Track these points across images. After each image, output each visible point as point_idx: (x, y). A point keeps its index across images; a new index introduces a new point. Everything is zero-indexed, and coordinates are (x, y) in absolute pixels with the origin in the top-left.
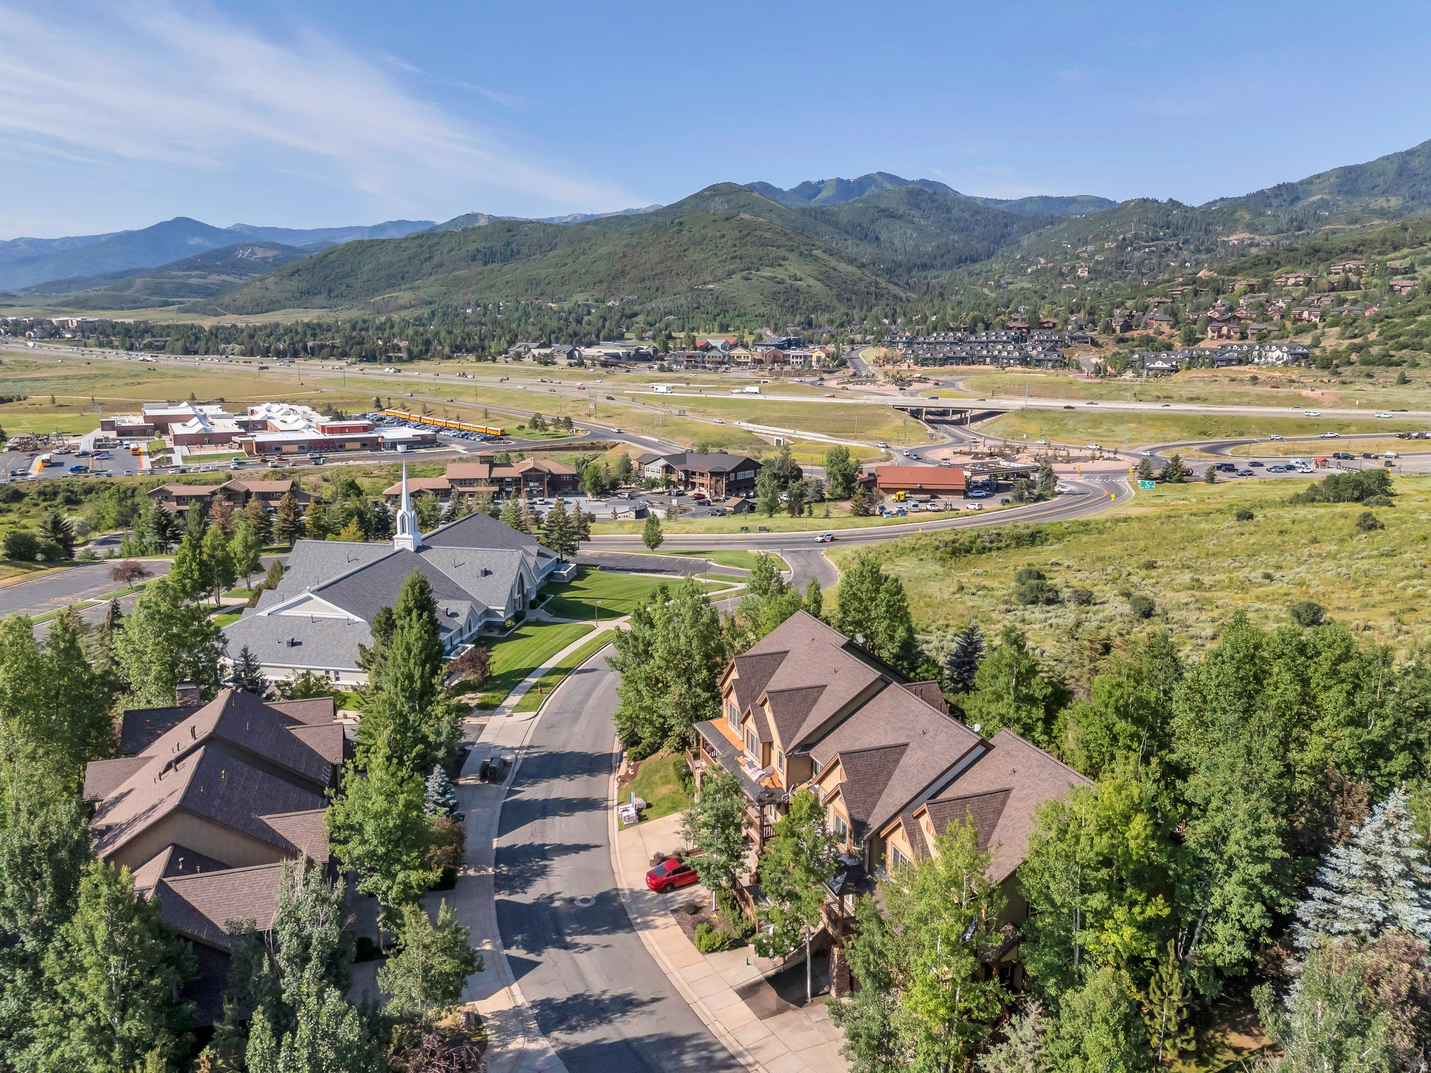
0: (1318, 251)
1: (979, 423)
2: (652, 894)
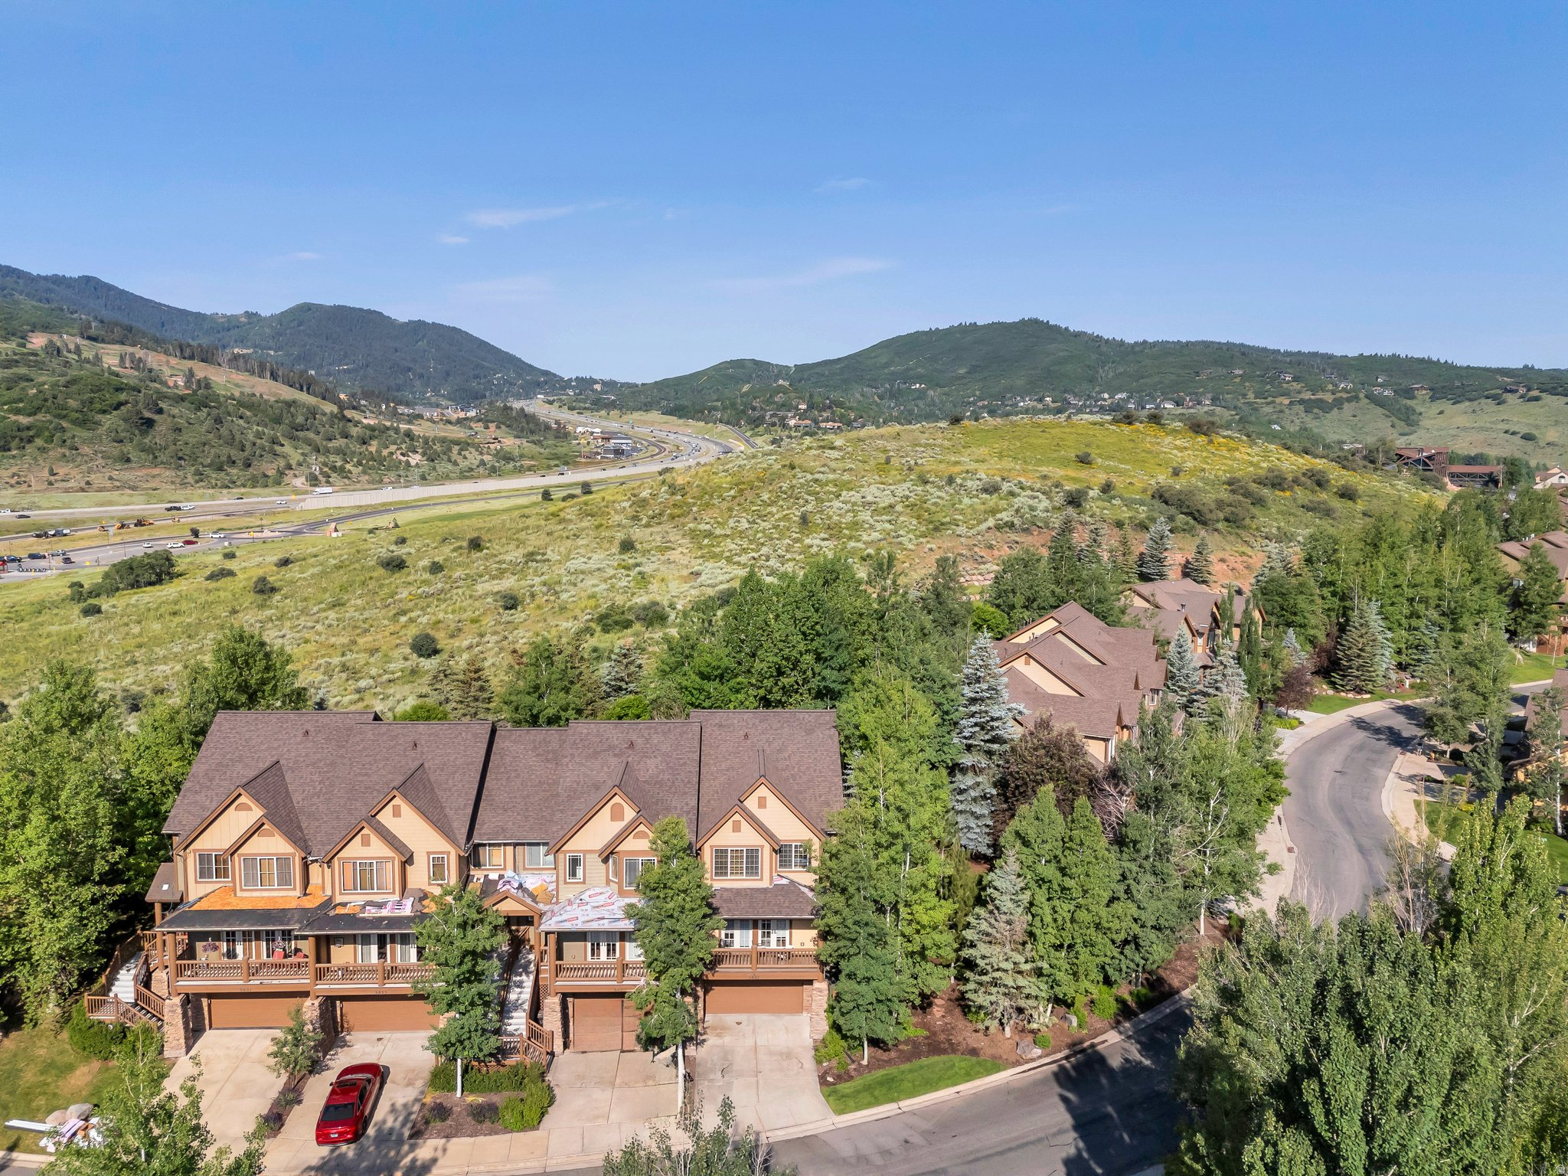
2: (348, 1150)
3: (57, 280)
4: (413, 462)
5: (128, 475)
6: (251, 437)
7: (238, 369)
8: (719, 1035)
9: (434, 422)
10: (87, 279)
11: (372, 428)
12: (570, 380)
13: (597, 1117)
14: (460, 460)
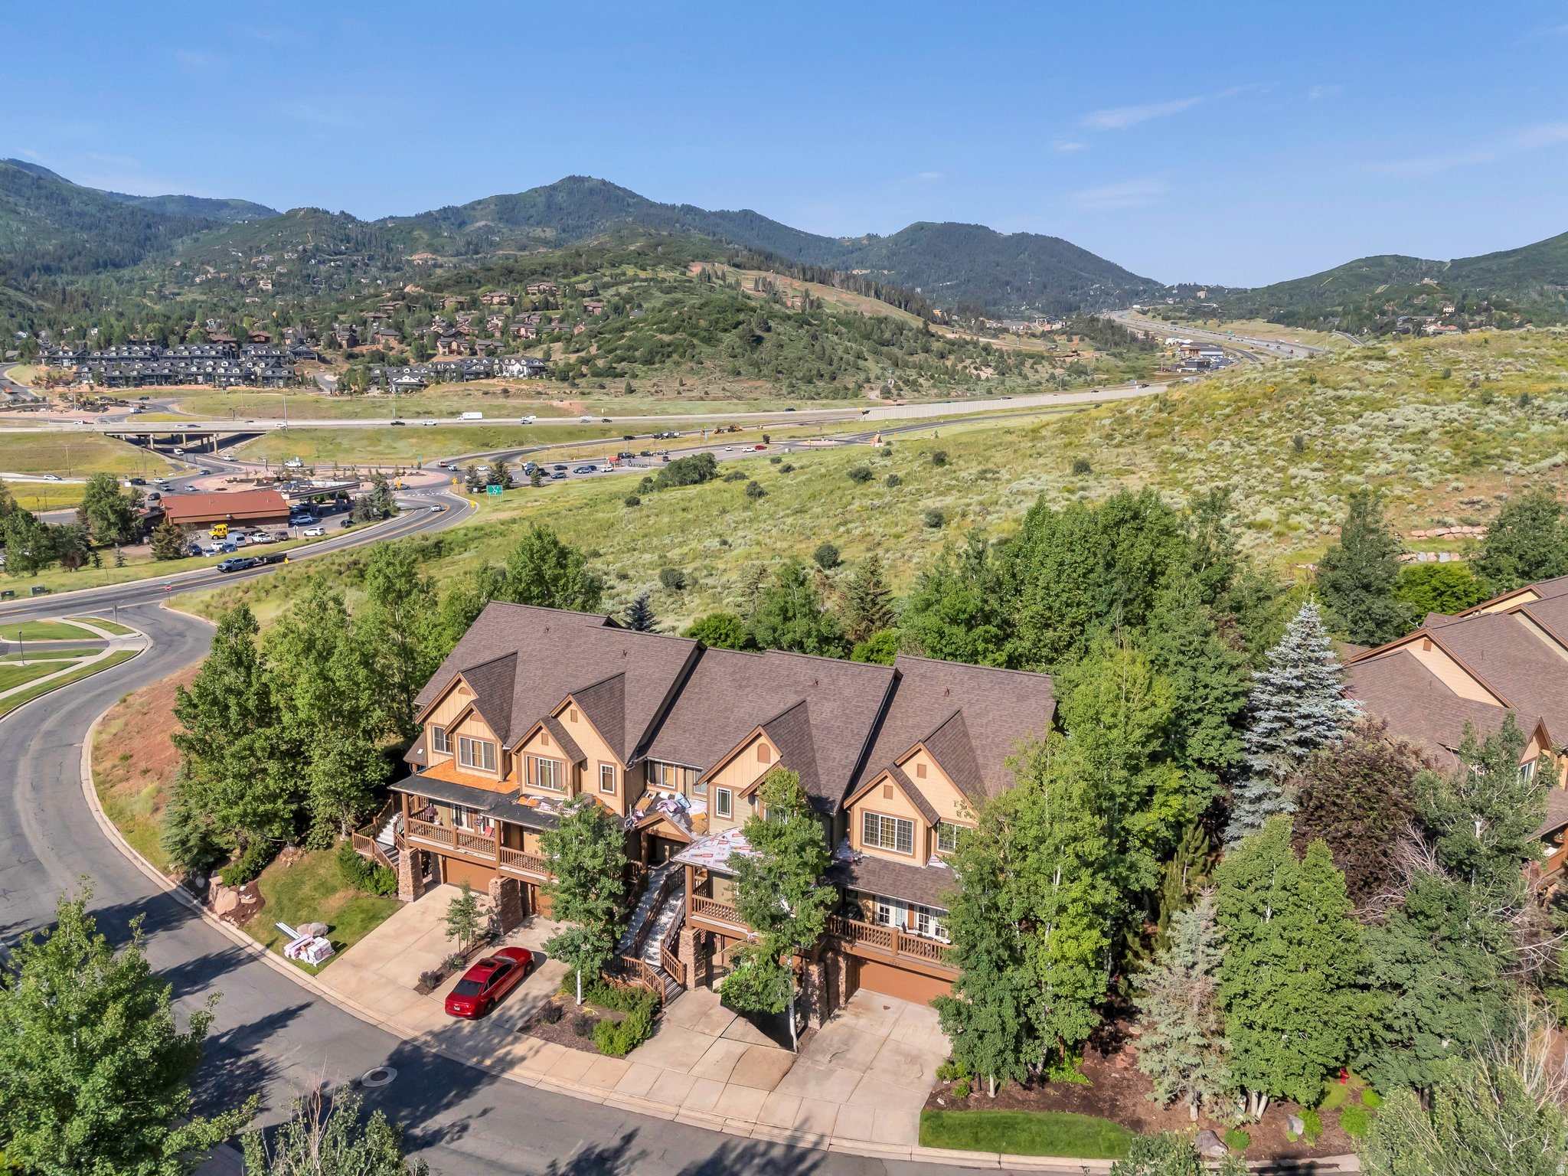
0: (511, 272)
1: (230, 449)
2: (468, 1025)
3: (723, 215)
4: (983, 376)
5: (736, 387)
6: (840, 352)
7: (848, 288)
8: (857, 1015)
9: (1018, 336)
10: (746, 213)
11: (952, 343)
12: (1172, 288)
13: (682, 1064)
14: (1030, 373)
